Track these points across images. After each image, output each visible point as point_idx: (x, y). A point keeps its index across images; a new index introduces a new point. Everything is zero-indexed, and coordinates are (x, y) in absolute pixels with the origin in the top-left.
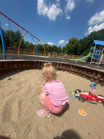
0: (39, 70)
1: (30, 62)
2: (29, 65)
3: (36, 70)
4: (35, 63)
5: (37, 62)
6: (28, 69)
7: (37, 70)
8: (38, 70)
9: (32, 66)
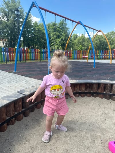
0: (102, 98)
1: (86, 84)
2: (85, 88)
3: (96, 98)
4: (95, 87)
5: (99, 84)
6: (83, 94)
7: (98, 98)
8: (100, 99)
9: (89, 90)
